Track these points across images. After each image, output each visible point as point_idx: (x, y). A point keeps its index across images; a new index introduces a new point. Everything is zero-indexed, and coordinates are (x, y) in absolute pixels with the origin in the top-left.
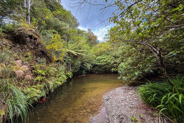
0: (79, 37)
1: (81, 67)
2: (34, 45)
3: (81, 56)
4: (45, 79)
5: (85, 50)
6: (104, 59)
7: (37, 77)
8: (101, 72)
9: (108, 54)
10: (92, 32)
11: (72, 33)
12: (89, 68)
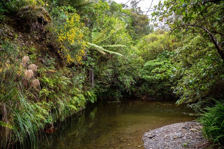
0: (113, 19)
1: (113, 83)
2: (41, 34)
3: (114, 57)
4: (54, 94)
5: (122, 46)
6: (160, 66)
7: (43, 89)
8: (152, 97)
9: (168, 57)
10: (139, 8)
11: (99, 11)
12: (128, 85)
